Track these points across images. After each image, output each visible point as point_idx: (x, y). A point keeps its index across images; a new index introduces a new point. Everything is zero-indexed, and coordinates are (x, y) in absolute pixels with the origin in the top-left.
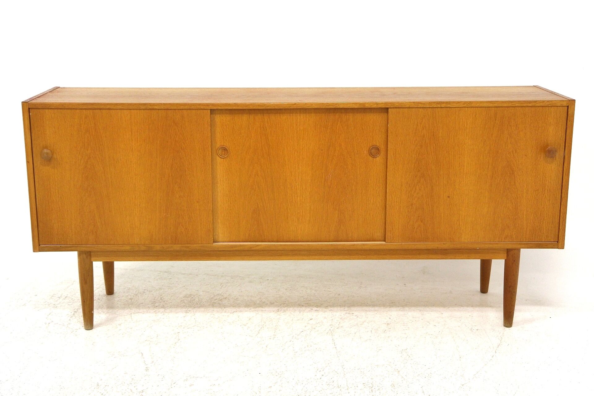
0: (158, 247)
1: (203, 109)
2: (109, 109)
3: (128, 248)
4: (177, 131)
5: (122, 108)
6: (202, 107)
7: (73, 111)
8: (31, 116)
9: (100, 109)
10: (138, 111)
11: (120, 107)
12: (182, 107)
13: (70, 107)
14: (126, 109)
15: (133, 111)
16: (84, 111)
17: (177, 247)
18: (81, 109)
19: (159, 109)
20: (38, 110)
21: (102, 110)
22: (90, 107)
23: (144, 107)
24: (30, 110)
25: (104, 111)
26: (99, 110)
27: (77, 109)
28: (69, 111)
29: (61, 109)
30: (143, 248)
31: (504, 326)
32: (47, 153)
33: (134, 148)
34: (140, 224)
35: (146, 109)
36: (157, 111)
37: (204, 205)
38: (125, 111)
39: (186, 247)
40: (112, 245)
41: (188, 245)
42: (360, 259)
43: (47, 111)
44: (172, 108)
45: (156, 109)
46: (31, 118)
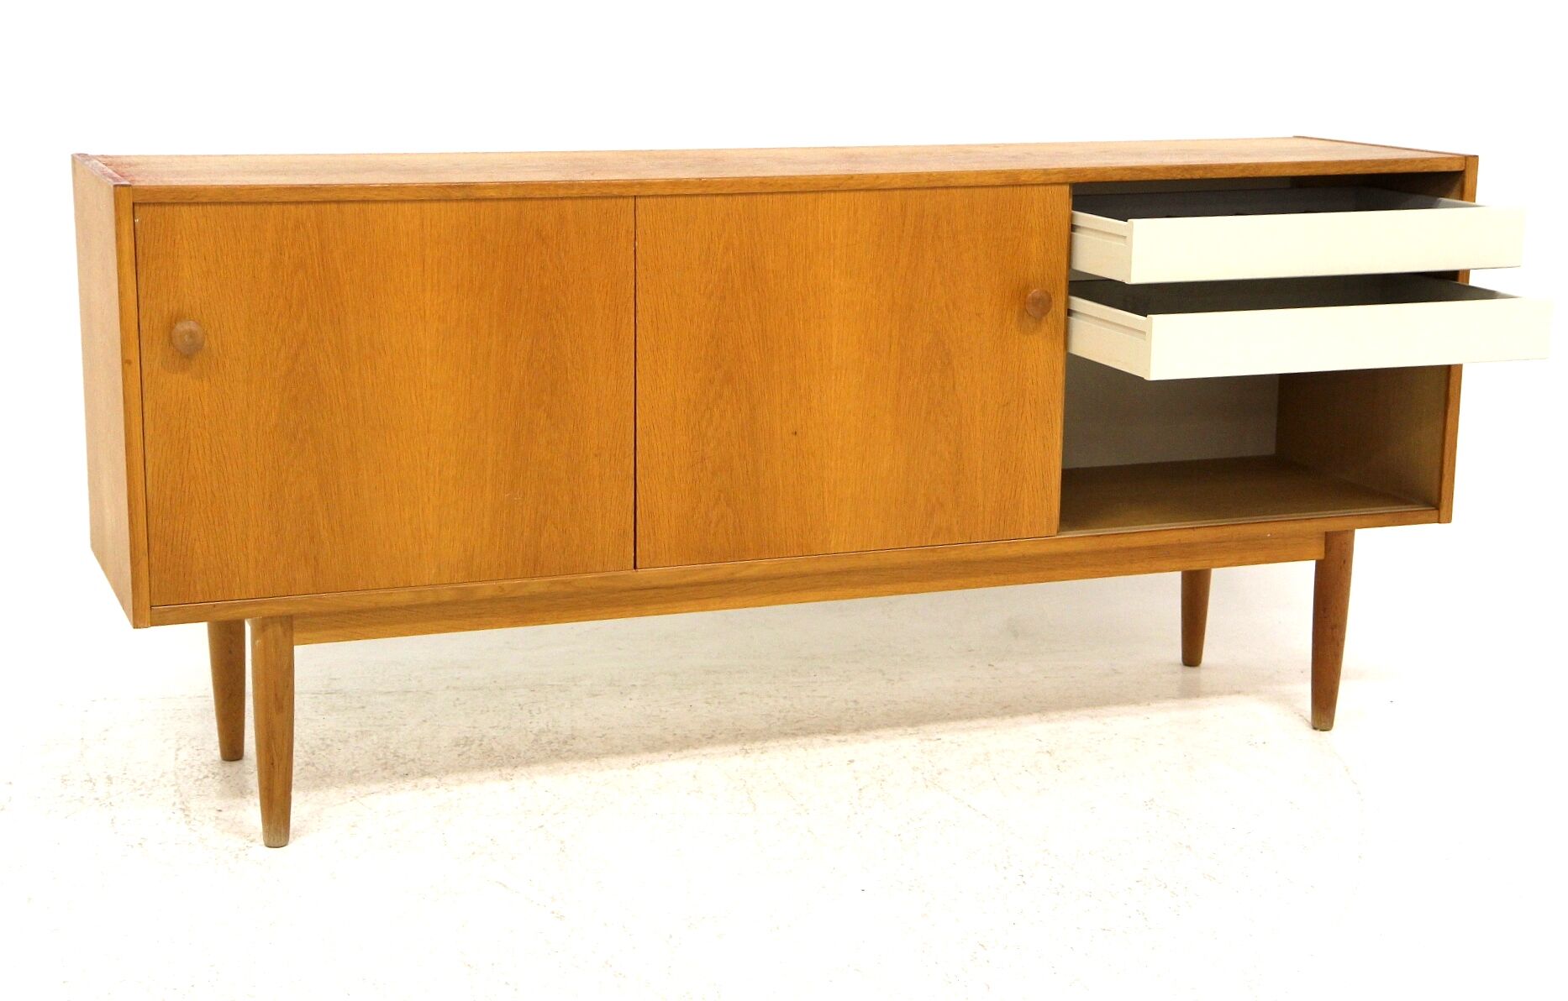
0: (487, 589)
1: (616, 197)
2: (364, 201)
3: (403, 597)
4: (548, 259)
5: (401, 197)
6: (616, 192)
7: (260, 208)
8: (138, 226)
9: (338, 202)
10: (443, 205)
11: (396, 195)
12: (561, 193)
13: (255, 197)
14: (409, 201)
15: (427, 206)
16: (292, 207)
17: (537, 585)
18: (285, 203)
19: (498, 199)
20: (159, 209)
21: (341, 206)
22: (311, 197)
23: (459, 194)
24: (137, 208)
25: (348, 208)
26: (334, 206)
27: (271, 203)
28: (250, 209)
29: (225, 203)
30: (447, 595)
31: (1315, 729)
32: (192, 334)
33: (428, 312)
34: (440, 527)
35: (464, 200)
36: (494, 204)
37: (613, 462)
38: (407, 206)
39: (563, 583)
40: (363, 593)
41: (569, 578)
42: (995, 585)
43: (185, 209)
44: (537, 194)
45: (492, 199)
46: (138, 233)
